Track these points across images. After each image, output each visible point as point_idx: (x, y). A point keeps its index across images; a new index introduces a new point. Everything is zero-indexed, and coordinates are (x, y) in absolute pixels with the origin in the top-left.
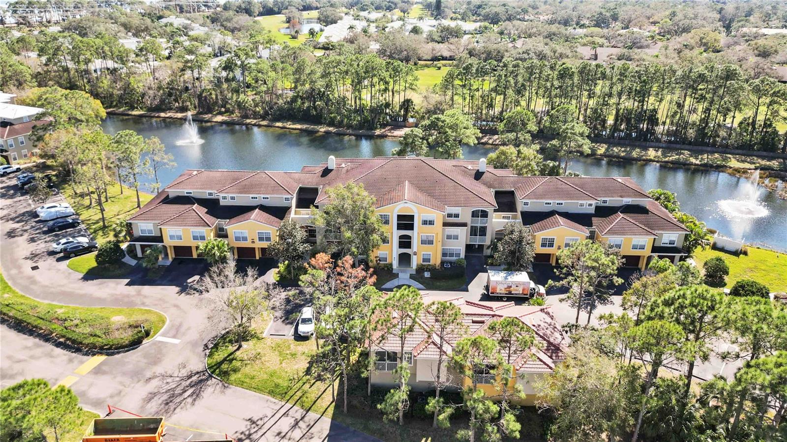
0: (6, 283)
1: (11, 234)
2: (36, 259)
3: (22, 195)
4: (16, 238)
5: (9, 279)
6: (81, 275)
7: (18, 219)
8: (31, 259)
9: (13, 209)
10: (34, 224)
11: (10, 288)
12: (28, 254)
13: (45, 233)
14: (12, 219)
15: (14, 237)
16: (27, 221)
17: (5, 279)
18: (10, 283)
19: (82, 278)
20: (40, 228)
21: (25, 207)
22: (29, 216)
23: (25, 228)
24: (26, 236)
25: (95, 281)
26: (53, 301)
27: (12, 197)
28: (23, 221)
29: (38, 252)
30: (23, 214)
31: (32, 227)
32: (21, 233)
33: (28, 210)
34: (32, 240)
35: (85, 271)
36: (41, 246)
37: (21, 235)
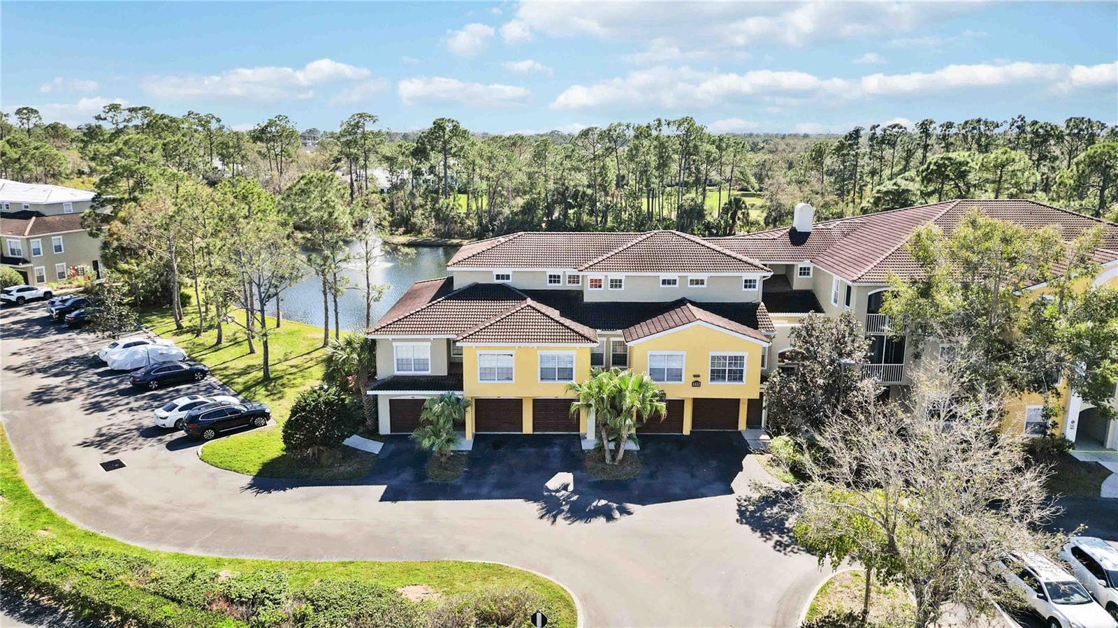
0: (38, 502)
1: (41, 397)
2: (111, 445)
3: (61, 331)
4: (55, 405)
5: (42, 493)
6: (248, 479)
7: (56, 370)
8: (100, 445)
9: (43, 354)
10: (95, 378)
11: (51, 515)
12: (91, 435)
13: (124, 393)
14: (43, 370)
15: (50, 401)
16: (77, 374)
17: (33, 491)
18: (48, 502)
19: (251, 486)
20: (113, 386)
21: (68, 350)
22: (81, 364)
23: (74, 385)
24: (79, 400)
25: (289, 491)
26: (187, 545)
27: (37, 335)
28: (68, 373)
29: (114, 430)
30: (67, 362)
31: (92, 384)
32: (66, 394)
33: (76, 354)
34: (96, 407)
35: (255, 469)
36: (121, 417)
37: (68, 399)
